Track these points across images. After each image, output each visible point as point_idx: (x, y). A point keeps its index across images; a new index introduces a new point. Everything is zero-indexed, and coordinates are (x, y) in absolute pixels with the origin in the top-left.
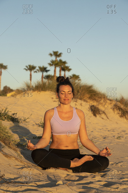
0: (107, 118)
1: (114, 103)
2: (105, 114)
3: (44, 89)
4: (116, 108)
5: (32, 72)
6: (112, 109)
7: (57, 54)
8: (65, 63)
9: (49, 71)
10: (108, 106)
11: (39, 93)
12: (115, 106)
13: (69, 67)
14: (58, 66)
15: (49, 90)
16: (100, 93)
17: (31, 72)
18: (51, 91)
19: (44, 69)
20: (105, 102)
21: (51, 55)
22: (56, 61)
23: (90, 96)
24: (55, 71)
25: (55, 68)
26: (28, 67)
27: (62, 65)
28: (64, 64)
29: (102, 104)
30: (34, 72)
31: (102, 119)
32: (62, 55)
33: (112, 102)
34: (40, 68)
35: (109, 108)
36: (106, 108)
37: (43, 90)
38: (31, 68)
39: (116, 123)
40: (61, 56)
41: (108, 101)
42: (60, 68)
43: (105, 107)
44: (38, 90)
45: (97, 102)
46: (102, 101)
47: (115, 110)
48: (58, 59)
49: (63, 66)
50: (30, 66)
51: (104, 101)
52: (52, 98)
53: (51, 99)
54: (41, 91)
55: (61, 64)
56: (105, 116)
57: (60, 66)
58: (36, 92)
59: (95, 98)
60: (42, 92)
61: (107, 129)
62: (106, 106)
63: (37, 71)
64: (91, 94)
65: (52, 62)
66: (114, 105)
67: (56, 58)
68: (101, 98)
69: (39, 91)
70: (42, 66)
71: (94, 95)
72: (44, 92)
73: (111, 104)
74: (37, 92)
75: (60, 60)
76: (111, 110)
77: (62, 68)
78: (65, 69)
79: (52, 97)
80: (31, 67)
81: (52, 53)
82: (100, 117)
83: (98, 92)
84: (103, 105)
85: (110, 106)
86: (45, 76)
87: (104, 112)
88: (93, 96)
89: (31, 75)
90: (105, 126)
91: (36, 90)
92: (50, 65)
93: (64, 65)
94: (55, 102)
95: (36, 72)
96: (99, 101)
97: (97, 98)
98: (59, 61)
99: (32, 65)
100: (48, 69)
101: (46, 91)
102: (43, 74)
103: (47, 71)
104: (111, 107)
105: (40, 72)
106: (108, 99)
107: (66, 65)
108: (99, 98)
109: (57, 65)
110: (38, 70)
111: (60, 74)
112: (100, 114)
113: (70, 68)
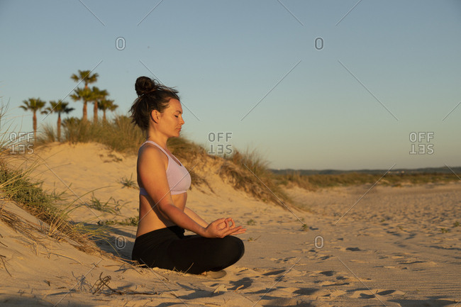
0: (212, 191)
1: (221, 162)
2: (207, 184)
3: (82, 139)
4: (226, 171)
5: (38, 112)
6: (218, 175)
7: (87, 77)
8: (104, 93)
9: (71, 109)
10: (210, 169)
11: (72, 145)
12: (224, 167)
13: (113, 101)
14: (90, 101)
15: (93, 141)
16: (193, 143)
17: (35, 113)
18: (98, 141)
19: (61, 107)
20: (204, 161)
21: (75, 78)
22: (86, 89)
23: (173, 149)
24: (85, 110)
25: (85, 104)
26: (29, 103)
27: (99, 98)
28: (102, 96)
29: (198, 165)
30: (42, 113)
31: (202, 193)
32: (97, 78)
33: (216, 161)
34: (53, 104)
35: (213, 173)
36: (206, 172)
37: (81, 141)
38: (35, 105)
39: (229, 199)
40: (96, 80)
41: (210, 160)
42: (94, 103)
43: (204, 171)
44: (70, 140)
45: (188, 162)
46: (198, 160)
47: (225, 176)
48: (91, 86)
49: (99, 101)
50: (32, 100)
51: (201, 159)
52: (101, 156)
53: (99, 157)
54: (77, 142)
55: (97, 96)
56: (207, 187)
57: (95, 99)
58: (67, 144)
59: (184, 153)
60: (79, 144)
61: (215, 210)
62: (206, 170)
63: (47, 110)
64: (176, 146)
65: (78, 93)
66: (222, 167)
67: (86, 85)
68: (195, 153)
69: (73, 143)
70: (57, 101)
71: (182, 148)
72: (83, 144)
73: (215, 164)
74: (70, 144)
75: (95, 89)
76: (217, 177)
77: (98, 103)
78: (105, 105)
79: (101, 152)
80: (35, 102)
81: (78, 75)
82: (198, 189)
83: (191, 142)
84: (201, 167)
85: (213, 169)
86: (64, 121)
87: (204, 181)
88: (180, 150)
89: (35, 119)
90: (211, 206)
91: (66, 141)
92: (75, 98)
93: (104, 98)
94: (107, 163)
95: (45, 112)
96: (192, 160)
97: (187, 154)
98: (92, 90)
99: (36, 98)
100: (69, 106)
101: (87, 142)
102: (59, 116)
103: (68, 111)
104: (215, 170)
105: (53, 112)
106: (210, 156)
107: (108, 98)
108: (192, 153)
109: (88, 99)
110: (49, 109)
111: (95, 117)
112: (197, 183)
113: (114, 103)
